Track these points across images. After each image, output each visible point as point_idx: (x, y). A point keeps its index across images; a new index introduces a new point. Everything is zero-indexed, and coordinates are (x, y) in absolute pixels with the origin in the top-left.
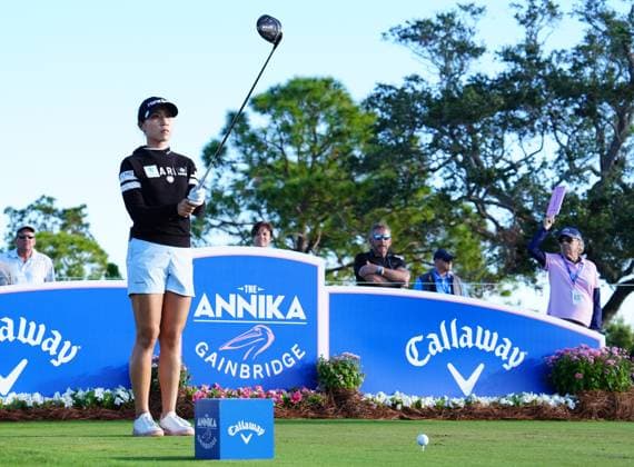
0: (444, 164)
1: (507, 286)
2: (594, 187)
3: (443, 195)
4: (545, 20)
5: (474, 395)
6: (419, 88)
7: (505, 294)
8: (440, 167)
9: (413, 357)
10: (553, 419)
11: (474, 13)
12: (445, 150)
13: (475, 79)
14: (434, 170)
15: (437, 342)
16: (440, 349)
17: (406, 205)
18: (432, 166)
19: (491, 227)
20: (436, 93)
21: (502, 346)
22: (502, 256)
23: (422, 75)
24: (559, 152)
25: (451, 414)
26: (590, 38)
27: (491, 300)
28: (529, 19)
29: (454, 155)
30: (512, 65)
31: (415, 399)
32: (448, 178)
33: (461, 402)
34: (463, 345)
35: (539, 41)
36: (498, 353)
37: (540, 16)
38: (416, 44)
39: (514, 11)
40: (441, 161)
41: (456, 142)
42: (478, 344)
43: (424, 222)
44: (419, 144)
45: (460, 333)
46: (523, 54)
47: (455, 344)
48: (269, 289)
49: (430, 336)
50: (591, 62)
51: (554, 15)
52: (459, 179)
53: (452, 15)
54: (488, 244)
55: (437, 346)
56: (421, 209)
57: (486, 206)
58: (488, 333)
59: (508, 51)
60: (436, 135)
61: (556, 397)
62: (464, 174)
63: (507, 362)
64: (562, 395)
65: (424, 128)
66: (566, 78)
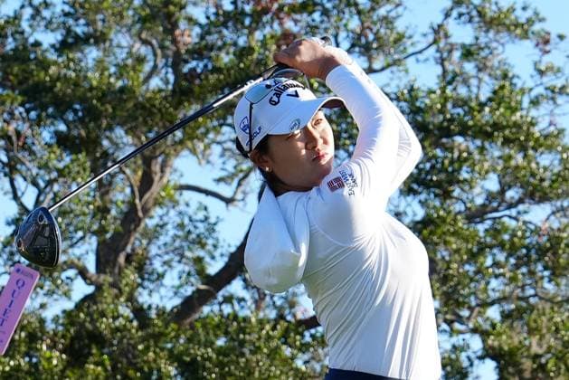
2: (79, 306)
24: (16, 222)
50: (99, 39)
66: (44, 65)
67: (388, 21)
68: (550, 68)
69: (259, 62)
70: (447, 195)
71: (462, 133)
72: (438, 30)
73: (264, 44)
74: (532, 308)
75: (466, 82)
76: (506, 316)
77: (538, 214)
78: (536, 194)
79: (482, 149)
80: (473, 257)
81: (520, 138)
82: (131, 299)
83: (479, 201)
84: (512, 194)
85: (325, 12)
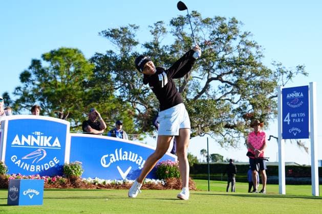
0: (120, 87)
1: (142, 136)
3: (120, 100)
4: (161, 33)
5: (127, 179)
6: (113, 55)
7: (141, 139)
8: (119, 88)
9: (104, 163)
10: (156, 189)
11: (135, 28)
12: (121, 81)
13: (134, 54)
14: (116, 89)
15: (113, 157)
16: (115, 160)
17: (105, 102)
18: (116, 87)
19: (137, 113)
20: (119, 58)
21: (139, 160)
22: (140, 124)
23: (114, 51)
25: (116, 186)
26: (177, 42)
27: (136, 142)
28: (155, 33)
29: (125, 83)
30: (149, 49)
31: (103, 180)
32: (122, 92)
33: (121, 182)
34: (124, 159)
35: (159, 41)
36: (137, 163)
37: (159, 32)
38: (112, 38)
39: (150, 29)
40: (119, 85)
41: (125, 78)
42: (130, 159)
43: (112, 109)
44: (111, 78)
45: (123, 154)
46: (153, 46)
47: (121, 159)
48: (46, 134)
49: (111, 155)
50: (177, 51)
51: (164, 32)
52: (126, 93)
53: (126, 28)
54: (136, 119)
55: (113, 159)
56: (110, 104)
57: (136, 104)
58: (134, 154)
59: (147, 44)
60: (118, 75)
61: (158, 180)
62: (128, 91)
63: (140, 166)
64: (160, 179)
65: (114, 72)
66: (168, 57)
67: (228, 45)
68: (259, 52)
69: (206, 54)
70: (241, 76)
71: (244, 64)
72: (238, 46)
73: (207, 50)
74: (258, 95)
75: (244, 55)
76: (253, 97)
77: (258, 78)
78: (258, 75)
79: (247, 67)
80: (247, 86)
81: (254, 65)
82: (186, 97)
83: (247, 76)
84: (253, 75)
85: (217, 44)
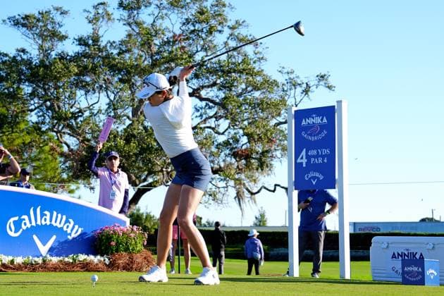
0: (38, 107)
1: (73, 186)
2: (128, 127)
3: (37, 128)
4: (104, 22)
5: (48, 256)
6: (25, 57)
7: (71, 192)
8: (35, 109)
9: (11, 230)
10: (95, 271)
11: (62, 13)
12: (39, 98)
13: (60, 54)
14: (32, 111)
15: (27, 221)
16: (29, 225)
17: (13, 132)
18: (30, 108)
19: (65, 149)
20: (36, 61)
21: (68, 224)
22: (70, 168)
23: (28, 49)
24: (109, 104)
25: (32, 267)
26: (129, 36)
27: (63, 196)
28: (93, 21)
29: (46, 101)
30: (83, 48)
31: (11, 258)
32: (40, 116)
33: (40, 260)
34: (44, 223)
35: (100, 33)
36: (65, 229)
37: (101, 19)
38: (24, 29)
39: (86, 14)
40: (36, 105)
41: (46, 94)
42: (53, 223)
43: (24, 143)
44: (23, 93)
46: (90, 42)
47: (39, 223)
49: (24, 217)
50: (128, 51)
51: (109, 19)
52: (47, 117)
53: (48, 12)
54: (62, 159)
55: (27, 223)
56: (22, 134)
57: (63, 135)
58: (60, 216)
59: (81, 38)
60: (34, 88)
61: (99, 257)
62: (50, 115)
63: (70, 234)
64: (102, 255)
65: (27, 84)
66: (114, 59)
67: (210, 41)
68: (258, 52)
69: (176, 55)
70: (231, 90)
71: (234, 72)
72: (226, 43)
73: (176, 50)
74: (256, 121)
75: (234, 57)
76: (249, 124)
77: (257, 94)
78: (256, 88)
79: (240, 76)
80: (239, 107)
81: (251, 73)
82: (142, 124)
83: (240, 91)
84: (249, 89)
85: (193, 40)
